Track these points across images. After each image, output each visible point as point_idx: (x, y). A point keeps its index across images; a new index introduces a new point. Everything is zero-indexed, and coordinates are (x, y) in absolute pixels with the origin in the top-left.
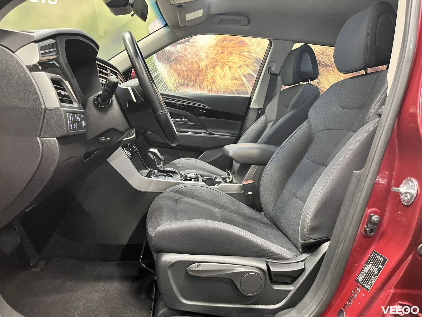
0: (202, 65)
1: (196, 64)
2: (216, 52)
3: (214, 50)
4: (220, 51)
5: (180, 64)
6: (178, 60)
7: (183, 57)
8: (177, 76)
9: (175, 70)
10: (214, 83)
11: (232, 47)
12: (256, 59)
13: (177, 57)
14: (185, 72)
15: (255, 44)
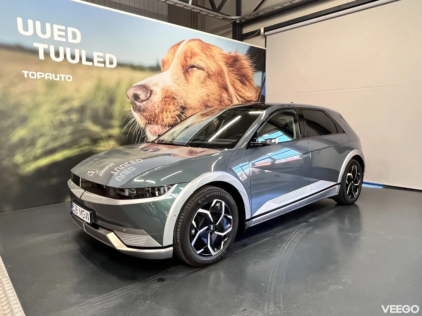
0: (157, 112)
1: (153, 112)
2: (162, 104)
3: (161, 103)
4: (164, 104)
5: (145, 113)
6: (144, 111)
7: (147, 108)
8: (145, 119)
9: (143, 116)
10: (163, 121)
11: (169, 101)
12: (181, 106)
13: (143, 109)
14: (148, 117)
15: (180, 99)
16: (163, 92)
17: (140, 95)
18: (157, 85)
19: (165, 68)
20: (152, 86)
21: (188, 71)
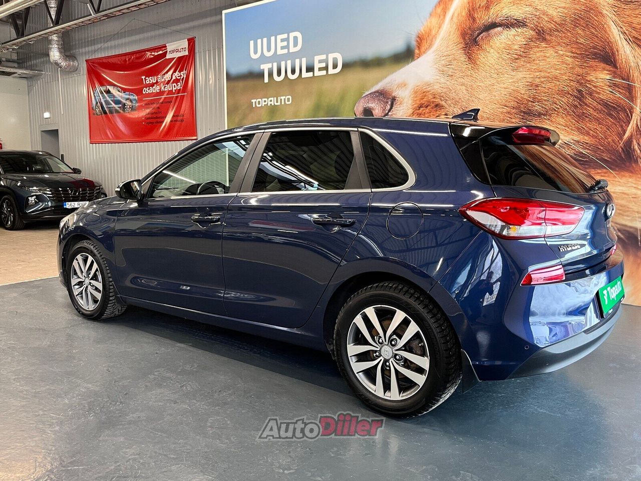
11: (428, 113)
16: (416, 97)
17: (373, 109)
18: (405, 85)
19: (423, 49)
20: (396, 90)
21: (476, 42)
